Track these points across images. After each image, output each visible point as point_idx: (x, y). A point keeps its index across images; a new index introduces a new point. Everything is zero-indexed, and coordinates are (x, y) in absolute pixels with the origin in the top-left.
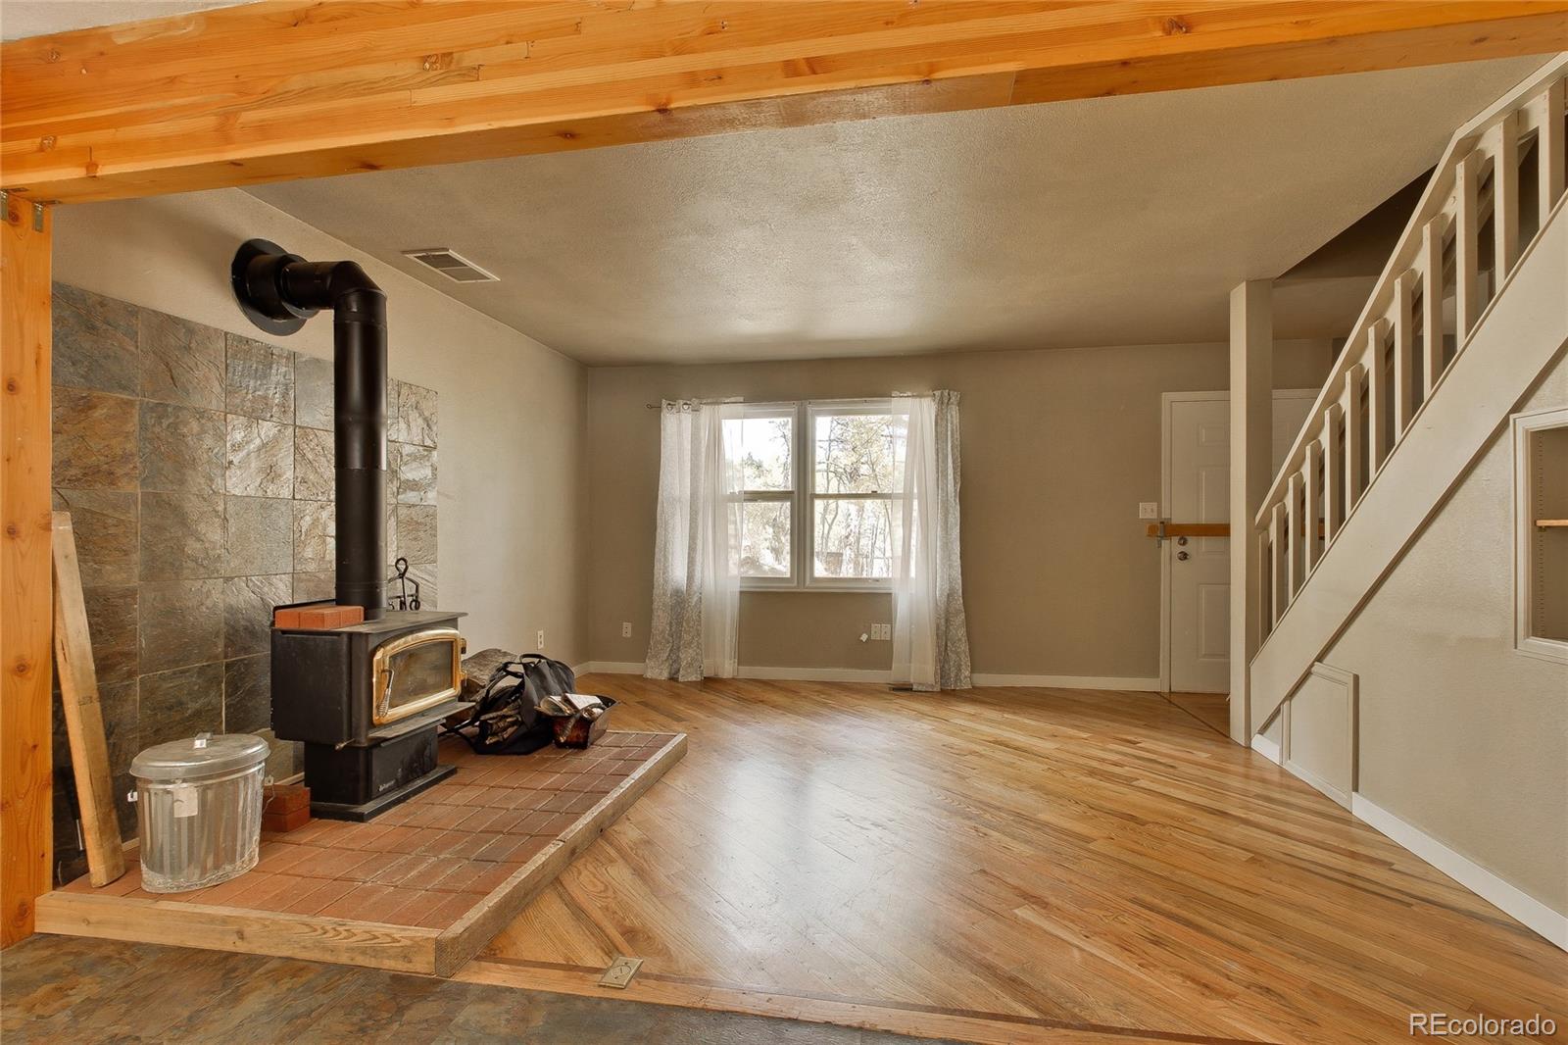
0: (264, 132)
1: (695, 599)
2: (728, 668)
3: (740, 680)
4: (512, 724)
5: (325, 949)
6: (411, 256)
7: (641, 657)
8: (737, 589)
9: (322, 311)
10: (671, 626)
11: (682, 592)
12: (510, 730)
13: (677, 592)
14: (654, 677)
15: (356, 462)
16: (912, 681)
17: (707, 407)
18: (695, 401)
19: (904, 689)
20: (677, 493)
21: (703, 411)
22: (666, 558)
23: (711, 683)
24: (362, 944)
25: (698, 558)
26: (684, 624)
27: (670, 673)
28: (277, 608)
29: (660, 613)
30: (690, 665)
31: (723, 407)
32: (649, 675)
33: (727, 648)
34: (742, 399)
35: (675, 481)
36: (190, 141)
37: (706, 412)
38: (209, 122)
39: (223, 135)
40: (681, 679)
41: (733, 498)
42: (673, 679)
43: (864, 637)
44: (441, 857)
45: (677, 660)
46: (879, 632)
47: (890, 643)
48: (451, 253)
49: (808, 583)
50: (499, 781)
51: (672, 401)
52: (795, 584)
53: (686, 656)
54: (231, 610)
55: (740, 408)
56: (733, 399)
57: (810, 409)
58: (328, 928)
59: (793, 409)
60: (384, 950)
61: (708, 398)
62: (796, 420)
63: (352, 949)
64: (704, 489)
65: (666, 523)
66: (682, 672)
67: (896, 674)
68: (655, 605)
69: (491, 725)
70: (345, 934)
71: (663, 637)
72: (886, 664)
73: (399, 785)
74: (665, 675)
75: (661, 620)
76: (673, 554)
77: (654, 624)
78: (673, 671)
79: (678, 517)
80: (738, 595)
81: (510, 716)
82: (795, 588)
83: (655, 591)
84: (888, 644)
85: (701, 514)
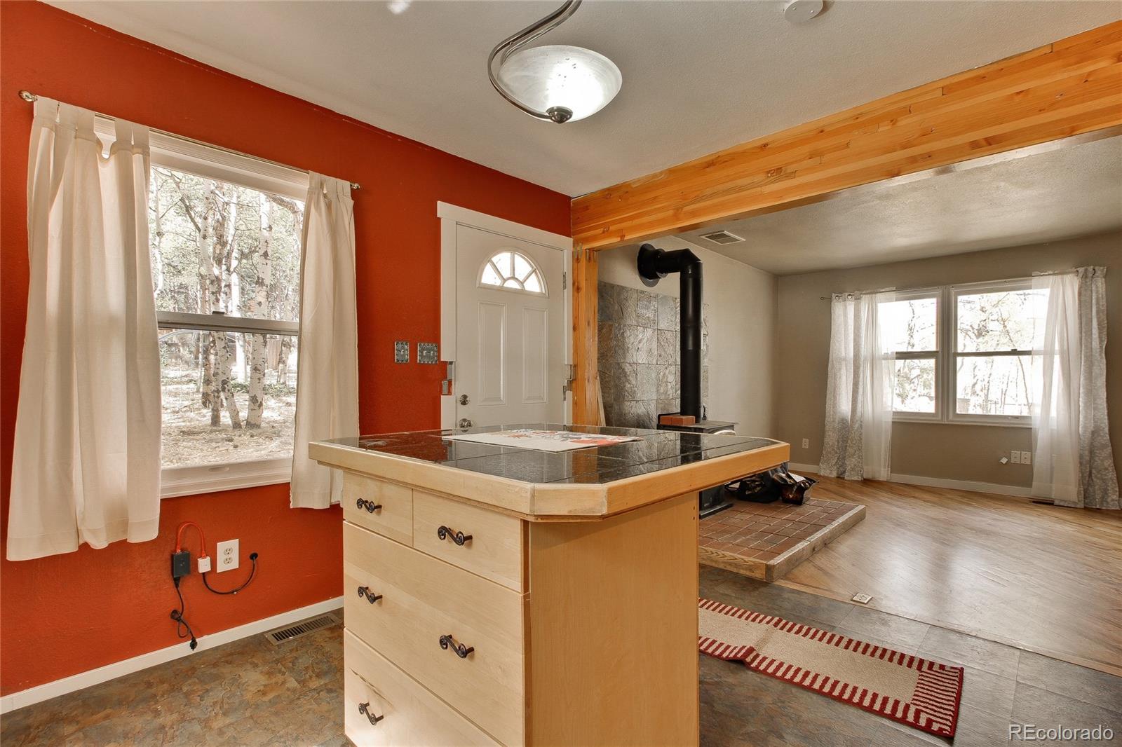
0: (694, 214)
1: (857, 425)
2: (883, 474)
3: (891, 482)
4: (758, 486)
5: (712, 561)
6: (703, 237)
7: (816, 462)
8: (890, 420)
9: (669, 274)
10: (838, 442)
11: (847, 421)
12: (758, 489)
13: (843, 421)
14: (826, 475)
15: (690, 347)
16: (1053, 497)
17: (866, 296)
18: (857, 293)
19: (1045, 503)
20: (844, 354)
21: (863, 299)
22: (835, 397)
23: (869, 483)
24: (729, 561)
25: (860, 398)
26: (849, 441)
27: (837, 473)
28: (659, 416)
29: (830, 433)
30: (853, 469)
31: (879, 296)
32: (822, 473)
33: (882, 460)
34: (894, 288)
35: (843, 345)
36: (662, 222)
37: (865, 300)
38: (671, 212)
39: (676, 217)
40: (846, 478)
41: (886, 357)
42: (840, 477)
43: (1004, 461)
44: (747, 537)
45: (843, 465)
46: (1019, 457)
47: (1031, 467)
48: (726, 232)
49: (951, 417)
50: (758, 513)
51: (840, 293)
52: (940, 418)
53: (850, 463)
54: (639, 416)
55: (893, 295)
56: (887, 289)
57: (953, 292)
58: (714, 552)
59: (939, 292)
60: (740, 565)
61: (868, 289)
62: (940, 300)
63: (725, 562)
64: (864, 352)
65: (835, 374)
66: (847, 473)
67: (1037, 489)
68: (827, 428)
69: (748, 484)
70: (721, 556)
71: (833, 450)
72: (1028, 482)
73: (711, 506)
74: (834, 475)
75: (831, 438)
76: (839, 395)
77: (826, 440)
78: (840, 473)
79: (843, 371)
80: (891, 424)
81: (757, 481)
82: (939, 420)
83: (827, 419)
84: (1030, 467)
85: (861, 368)
